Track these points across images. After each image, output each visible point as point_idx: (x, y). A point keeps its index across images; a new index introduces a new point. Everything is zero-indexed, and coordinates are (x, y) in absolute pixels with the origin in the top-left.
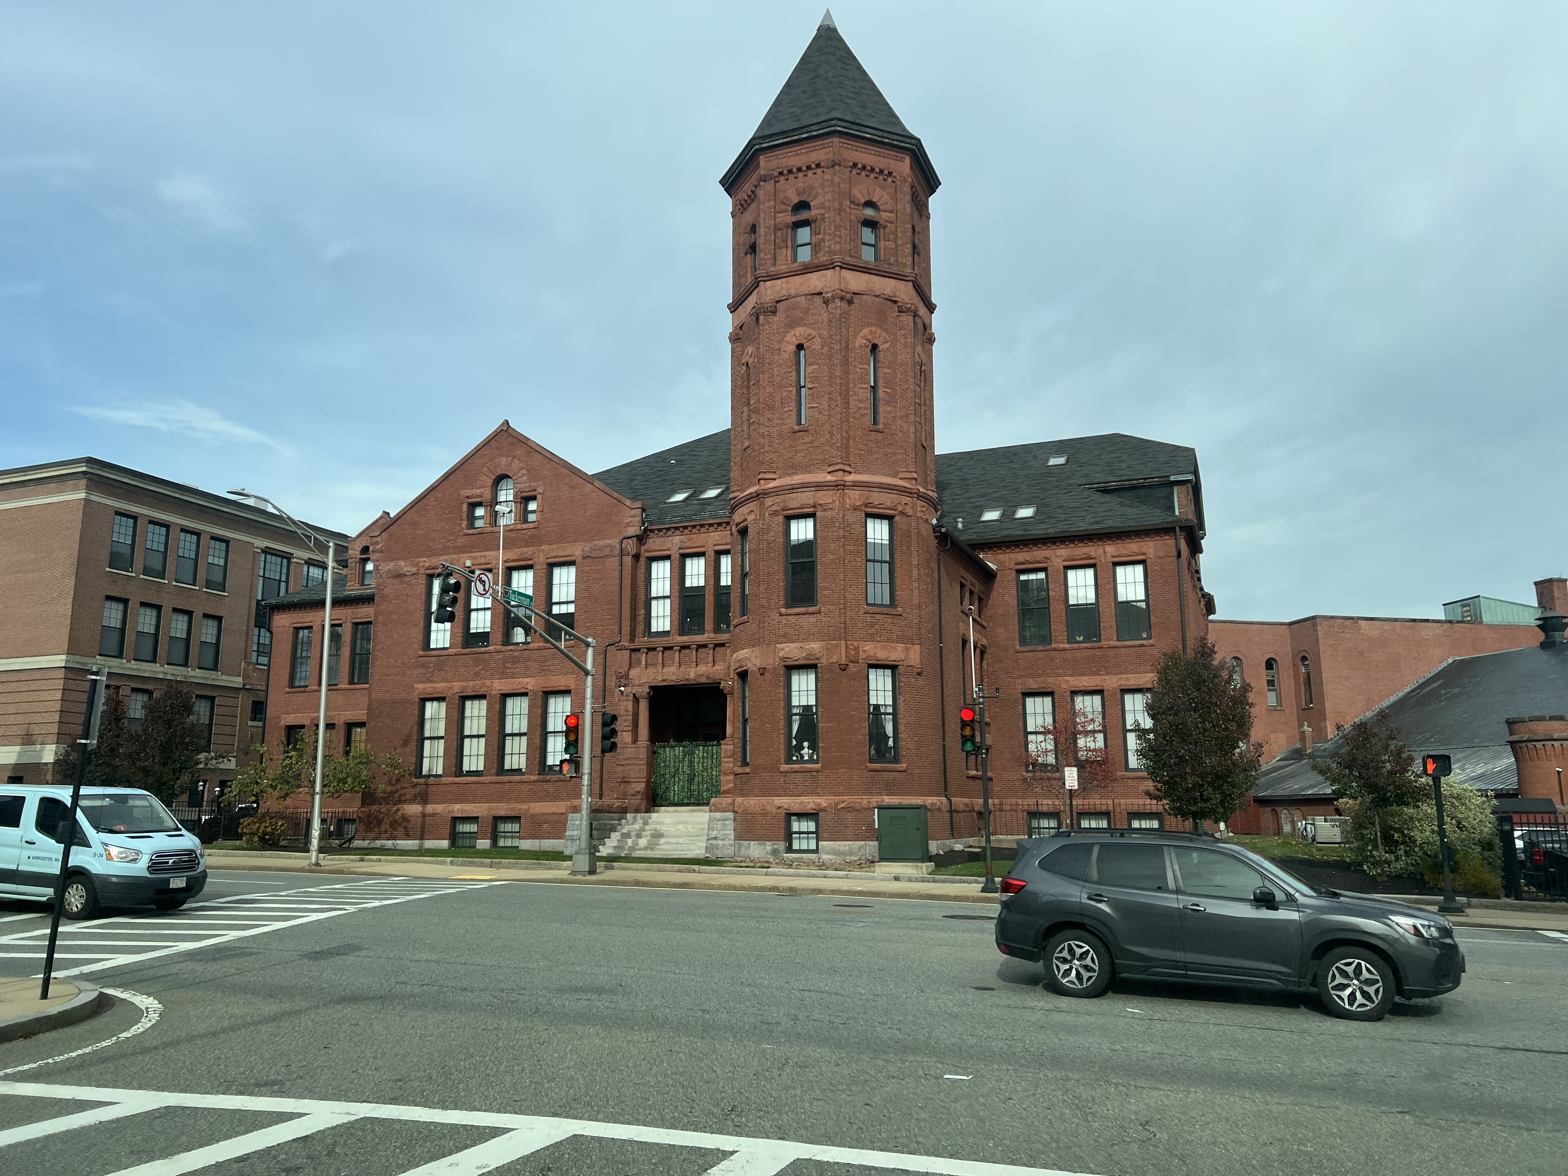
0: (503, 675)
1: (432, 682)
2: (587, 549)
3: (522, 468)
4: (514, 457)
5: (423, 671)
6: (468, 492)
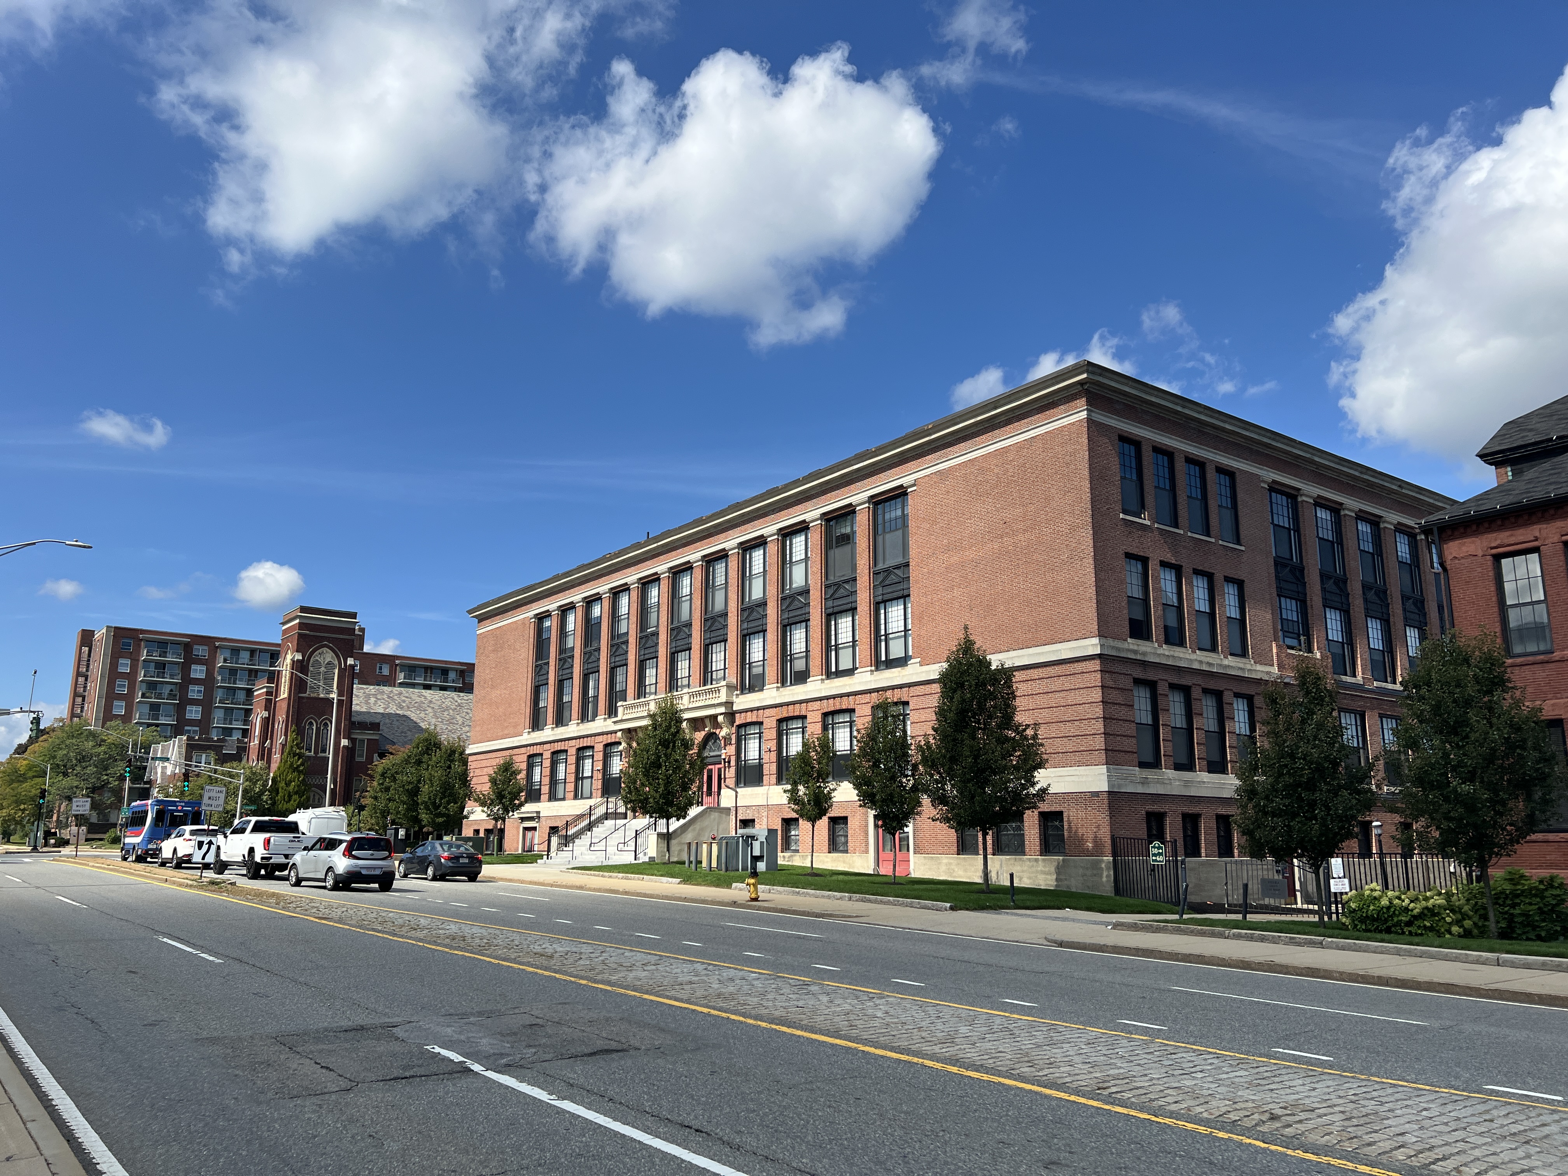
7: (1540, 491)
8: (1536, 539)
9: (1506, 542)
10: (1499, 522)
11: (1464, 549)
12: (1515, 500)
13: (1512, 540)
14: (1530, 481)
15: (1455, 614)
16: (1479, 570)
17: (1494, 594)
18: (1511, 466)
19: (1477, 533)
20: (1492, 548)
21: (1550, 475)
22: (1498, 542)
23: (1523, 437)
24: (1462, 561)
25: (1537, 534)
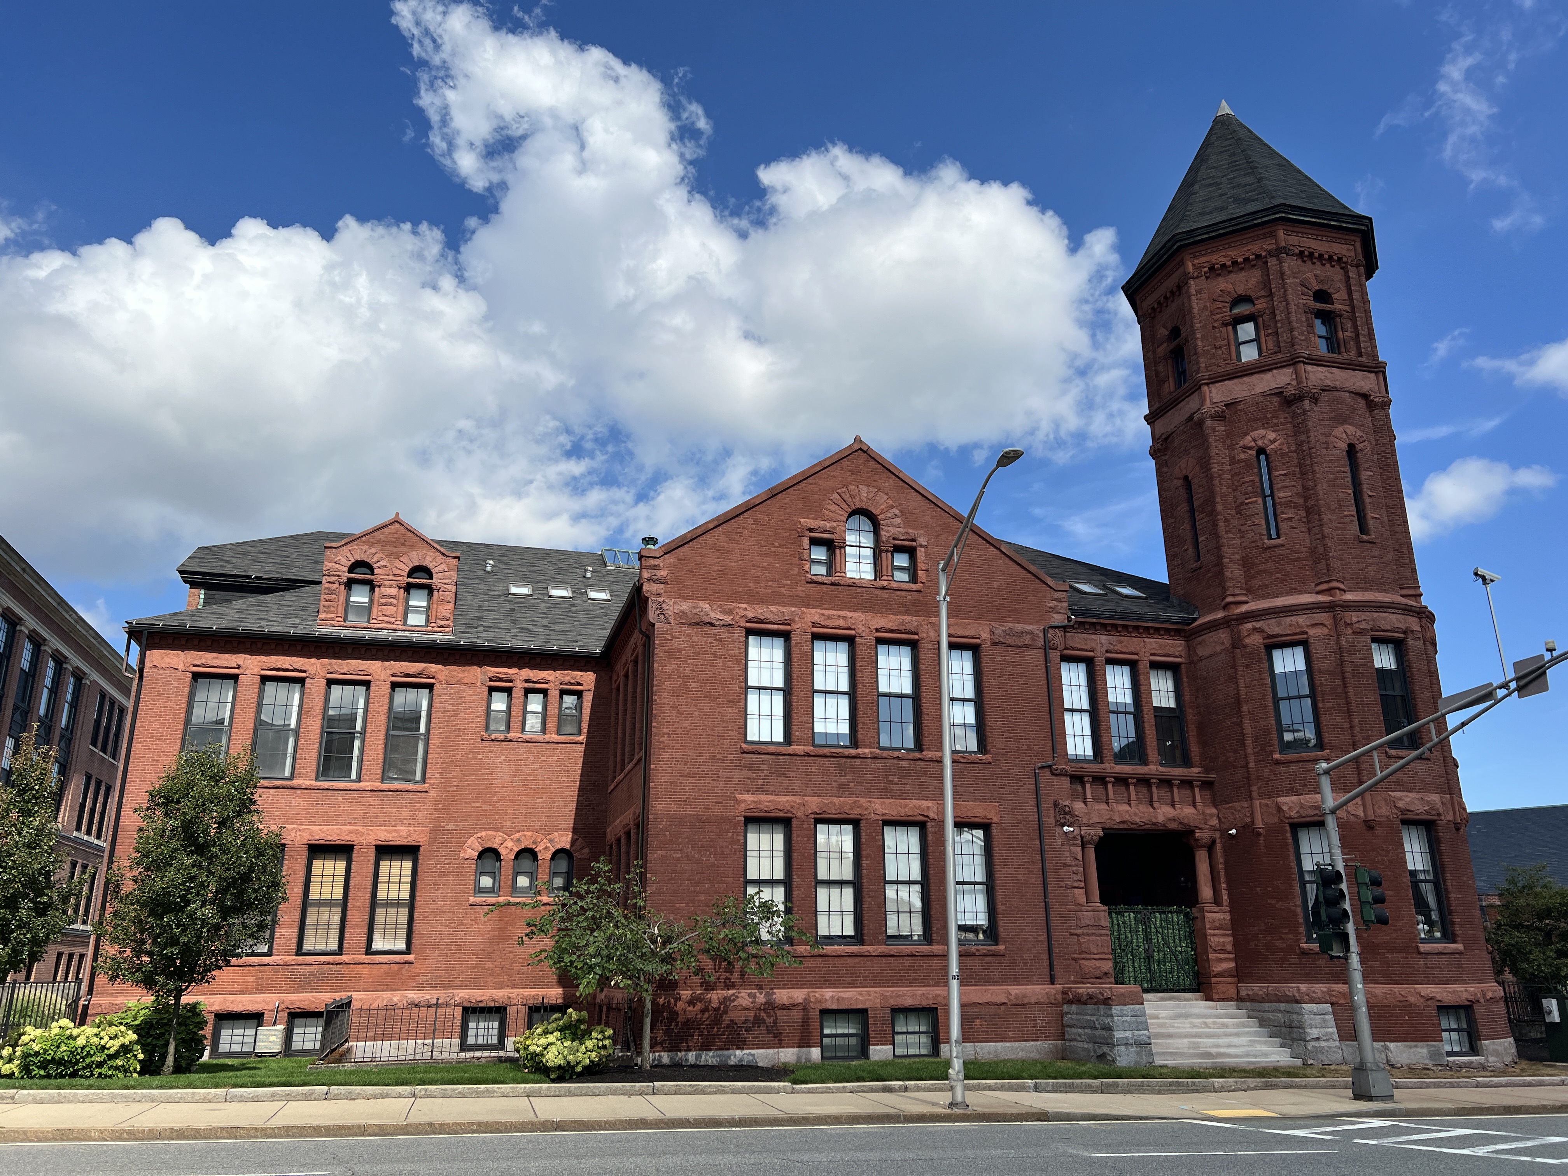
0: (886, 793)
1: (767, 792)
2: (999, 631)
3: (892, 507)
4: (879, 489)
5: (749, 774)
6: (811, 523)
7: (253, 624)
8: (239, 667)
9: (210, 663)
10: (209, 643)
11: (167, 660)
12: (231, 625)
13: (216, 662)
14: (240, 611)
15: (138, 724)
16: (175, 684)
17: (183, 711)
18: (205, 589)
19: (184, 648)
20: (195, 666)
21: (259, 610)
22: (203, 661)
23: (221, 566)
24: (161, 671)
25: (241, 663)
